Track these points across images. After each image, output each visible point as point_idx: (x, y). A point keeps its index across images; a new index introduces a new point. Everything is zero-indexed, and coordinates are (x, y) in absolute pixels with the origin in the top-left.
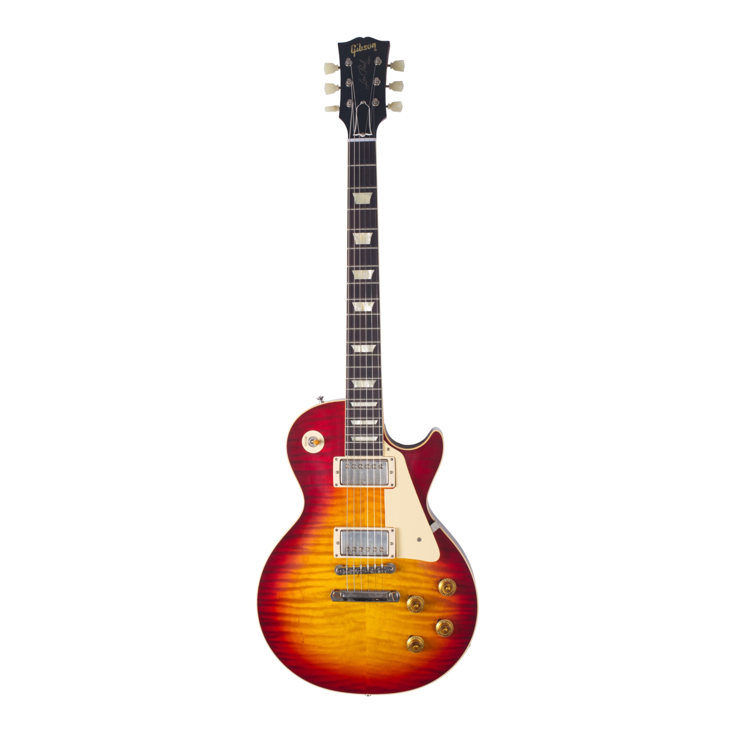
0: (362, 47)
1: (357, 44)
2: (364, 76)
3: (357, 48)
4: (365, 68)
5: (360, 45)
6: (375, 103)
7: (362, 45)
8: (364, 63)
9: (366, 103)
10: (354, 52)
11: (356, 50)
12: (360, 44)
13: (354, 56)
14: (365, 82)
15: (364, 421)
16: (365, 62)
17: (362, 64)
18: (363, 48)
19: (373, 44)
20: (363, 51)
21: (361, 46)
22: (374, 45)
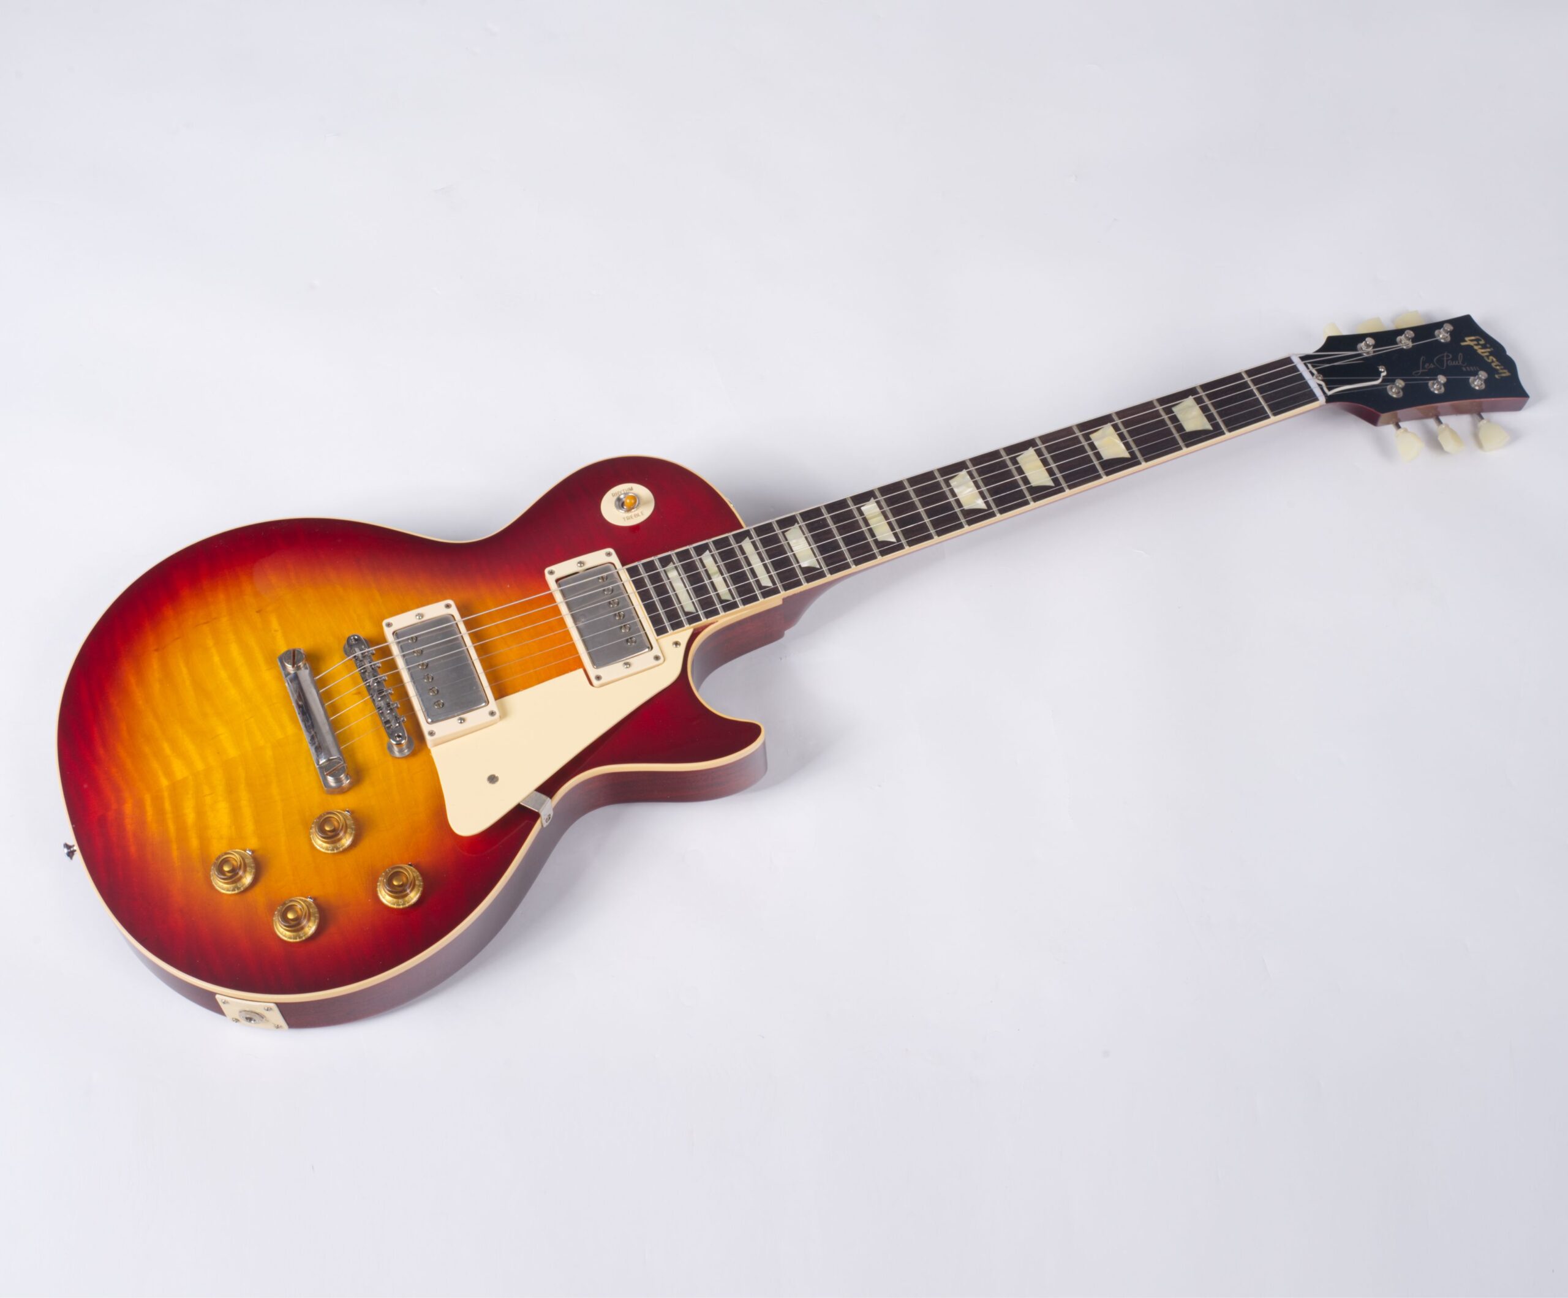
0: (1487, 354)
1: (1488, 346)
2: (1434, 364)
3: (1480, 347)
4: (1450, 363)
5: (1489, 350)
6: (1395, 391)
7: (1491, 354)
8: (1460, 362)
9: (1383, 376)
10: (1469, 341)
11: (1476, 345)
12: (1492, 349)
13: (1463, 344)
14: (1423, 368)
15: (719, 573)
16: (1463, 363)
17: (1455, 358)
18: (1488, 356)
19: (1505, 371)
20: (1483, 357)
21: (1489, 352)
22: (1506, 373)
